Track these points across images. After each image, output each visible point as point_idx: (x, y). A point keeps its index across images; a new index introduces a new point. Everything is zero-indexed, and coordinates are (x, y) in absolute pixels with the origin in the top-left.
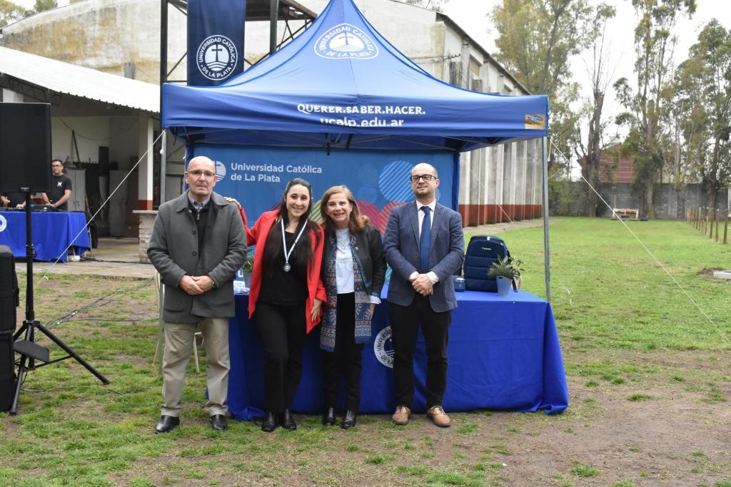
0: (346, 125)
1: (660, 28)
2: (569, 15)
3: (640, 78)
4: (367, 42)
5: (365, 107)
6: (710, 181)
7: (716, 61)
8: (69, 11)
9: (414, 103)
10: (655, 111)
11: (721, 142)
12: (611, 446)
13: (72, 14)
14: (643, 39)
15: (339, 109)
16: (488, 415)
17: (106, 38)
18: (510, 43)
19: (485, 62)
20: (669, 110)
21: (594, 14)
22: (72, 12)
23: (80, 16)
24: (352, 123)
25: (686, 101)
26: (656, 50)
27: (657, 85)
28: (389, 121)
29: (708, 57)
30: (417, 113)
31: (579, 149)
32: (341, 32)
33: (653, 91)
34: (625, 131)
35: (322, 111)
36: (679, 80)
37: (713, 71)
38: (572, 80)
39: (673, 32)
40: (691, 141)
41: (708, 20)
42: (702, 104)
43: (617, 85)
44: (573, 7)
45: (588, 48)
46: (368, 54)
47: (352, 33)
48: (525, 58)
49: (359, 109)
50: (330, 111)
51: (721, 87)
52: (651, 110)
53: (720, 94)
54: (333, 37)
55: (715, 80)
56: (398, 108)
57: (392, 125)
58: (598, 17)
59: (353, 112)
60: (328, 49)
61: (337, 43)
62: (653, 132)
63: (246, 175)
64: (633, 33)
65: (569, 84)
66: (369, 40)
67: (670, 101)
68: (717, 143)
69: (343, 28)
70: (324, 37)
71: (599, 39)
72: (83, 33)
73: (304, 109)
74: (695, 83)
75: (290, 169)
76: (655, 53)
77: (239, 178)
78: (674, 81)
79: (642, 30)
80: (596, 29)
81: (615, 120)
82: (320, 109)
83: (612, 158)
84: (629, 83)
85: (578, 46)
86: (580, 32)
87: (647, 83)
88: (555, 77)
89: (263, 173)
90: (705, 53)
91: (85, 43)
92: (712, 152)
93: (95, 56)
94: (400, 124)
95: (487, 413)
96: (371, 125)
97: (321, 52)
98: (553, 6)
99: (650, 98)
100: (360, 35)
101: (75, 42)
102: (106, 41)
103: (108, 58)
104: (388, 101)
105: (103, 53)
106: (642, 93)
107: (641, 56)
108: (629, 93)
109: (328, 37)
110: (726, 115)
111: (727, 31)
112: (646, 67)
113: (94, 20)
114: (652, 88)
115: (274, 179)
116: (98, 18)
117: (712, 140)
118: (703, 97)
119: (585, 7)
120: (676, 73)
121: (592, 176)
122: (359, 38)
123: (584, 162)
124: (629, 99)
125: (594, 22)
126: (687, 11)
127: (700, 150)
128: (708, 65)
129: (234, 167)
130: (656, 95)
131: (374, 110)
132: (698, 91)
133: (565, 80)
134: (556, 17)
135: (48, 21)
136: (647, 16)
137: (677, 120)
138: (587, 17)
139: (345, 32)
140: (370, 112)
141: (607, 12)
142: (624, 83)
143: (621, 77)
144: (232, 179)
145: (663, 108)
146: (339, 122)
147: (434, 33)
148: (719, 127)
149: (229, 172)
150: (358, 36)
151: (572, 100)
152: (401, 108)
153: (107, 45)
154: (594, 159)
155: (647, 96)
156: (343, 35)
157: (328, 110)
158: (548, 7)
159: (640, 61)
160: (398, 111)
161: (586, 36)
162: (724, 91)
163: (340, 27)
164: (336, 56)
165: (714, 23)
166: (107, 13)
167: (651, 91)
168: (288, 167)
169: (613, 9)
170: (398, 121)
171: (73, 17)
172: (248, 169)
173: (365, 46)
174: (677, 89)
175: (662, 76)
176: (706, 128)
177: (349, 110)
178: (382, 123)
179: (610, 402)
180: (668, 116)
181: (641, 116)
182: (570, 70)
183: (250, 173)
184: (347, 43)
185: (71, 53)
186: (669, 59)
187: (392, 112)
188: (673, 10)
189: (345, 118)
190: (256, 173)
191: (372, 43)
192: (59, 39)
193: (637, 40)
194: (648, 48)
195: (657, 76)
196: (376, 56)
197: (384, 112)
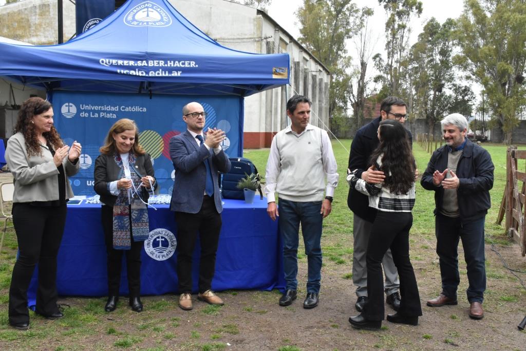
0: (137, 74)
1: (401, 23)
2: (345, 14)
3: (389, 54)
4: (164, 15)
5: (152, 62)
6: (431, 117)
7: (434, 43)
8: (19, 6)
9: (190, 59)
10: (398, 74)
11: (437, 93)
12: (317, 323)
13: (21, 8)
14: (390, 29)
15: (132, 63)
16: (234, 295)
17: (43, 24)
18: (308, 31)
19: (290, 42)
20: (406, 74)
21: (360, 13)
22: (21, 6)
23: (25, 9)
24: (142, 73)
25: (417, 68)
26: (398, 36)
27: (399, 58)
28: (170, 72)
29: (430, 41)
30: (191, 66)
31: (352, 97)
32: (145, 8)
33: (397, 62)
34: (379, 86)
35: (119, 64)
36: (412, 55)
37: (432, 50)
38: (347, 55)
39: (408, 26)
40: (419, 92)
41: (430, 18)
42: (426, 70)
43: (374, 58)
44: (347, 9)
45: (356, 34)
46: (163, 23)
47: (153, 8)
48: (318, 40)
49: (147, 63)
50: (125, 64)
51: (437, 60)
52: (395, 73)
53: (437, 64)
54: (139, 11)
55: (434, 55)
56: (177, 62)
57: (173, 75)
58: (363, 15)
59: (143, 65)
60: (134, 20)
61: (141, 15)
62: (396, 87)
63: (91, 113)
64: (384, 26)
65: (345, 57)
66: (165, 13)
67: (406, 67)
68: (435, 94)
69: (146, 5)
70: (132, 11)
71: (363, 30)
72: (28, 20)
73: (105, 63)
74: (422, 57)
75: (123, 109)
76: (398, 38)
77: (87, 115)
78: (408, 55)
79: (389, 24)
80: (361, 23)
81: (373, 79)
82: (117, 63)
83: (372, 103)
84: (382, 57)
85: (351, 33)
86: (352, 24)
87: (393, 57)
88: (337, 53)
89: (104, 111)
90: (427, 38)
91: (30, 27)
92: (432, 99)
93: (37, 36)
94: (179, 74)
95: (234, 292)
96: (157, 75)
97: (128, 22)
98: (335, 8)
99: (395, 66)
100: (159, 10)
101: (23, 26)
102: (44, 26)
103: (45, 37)
104: (170, 57)
105: (42, 34)
106: (390, 63)
107: (389, 40)
108: (382, 63)
109: (135, 11)
110: (440, 77)
111: (441, 25)
112: (392, 47)
113: (35, 12)
114: (396, 60)
115: (112, 116)
116: (38, 11)
117: (432, 92)
118: (427, 66)
119: (355, 9)
120: (411, 51)
121: (359, 114)
122: (158, 12)
123: (355, 105)
124: (382, 67)
125: (361, 18)
126: (417, 13)
127: (425, 98)
128: (430, 46)
129: (83, 107)
130: (398, 64)
131: (159, 63)
132: (423, 61)
133: (343, 55)
134: (337, 15)
135: (4, 12)
136: (393, 15)
137: (411, 80)
138: (356, 15)
139: (147, 7)
140: (155, 65)
141: (369, 12)
142: (379, 57)
143: (377, 53)
144: (81, 115)
145: (403, 72)
146: (132, 72)
147: (256, 23)
148: (436, 84)
149: (79, 111)
150: (157, 11)
151: (347, 67)
152: (179, 62)
153: (44, 28)
154: (361, 104)
155: (393, 65)
156: (146, 9)
157: (123, 63)
158: (332, 9)
159: (389, 43)
160: (177, 64)
161: (355, 27)
162: (439, 62)
163: (144, 4)
164: (138, 24)
165: (433, 20)
166: (44, 8)
167: (395, 62)
168: (121, 107)
169: (372, 10)
170: (177, 73)
171: (21, 10)
172: (93, 109)
173: (162, 17)
174: (411, 61)
175: (402, 53)
176: (428, 85)
177: (139, 63)
178: (165, 73)
179: (329, 280)
180: (405, 78)
181: (389, 77)
182: (346, 48)
183: (94, 112)
184: (148, 16)
185: (21, 33)
186: (407, 42)
187: (172, 65)
188: (408, 12)
189: (137, 70)
190: (99, 112)
191: (167, 16)
192: (12, 24)
193: (387, 30)
194: (394, 35)
195: (399, 53)
196: (170, 25)
197: (166, 65)
